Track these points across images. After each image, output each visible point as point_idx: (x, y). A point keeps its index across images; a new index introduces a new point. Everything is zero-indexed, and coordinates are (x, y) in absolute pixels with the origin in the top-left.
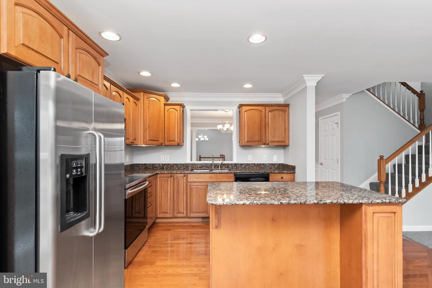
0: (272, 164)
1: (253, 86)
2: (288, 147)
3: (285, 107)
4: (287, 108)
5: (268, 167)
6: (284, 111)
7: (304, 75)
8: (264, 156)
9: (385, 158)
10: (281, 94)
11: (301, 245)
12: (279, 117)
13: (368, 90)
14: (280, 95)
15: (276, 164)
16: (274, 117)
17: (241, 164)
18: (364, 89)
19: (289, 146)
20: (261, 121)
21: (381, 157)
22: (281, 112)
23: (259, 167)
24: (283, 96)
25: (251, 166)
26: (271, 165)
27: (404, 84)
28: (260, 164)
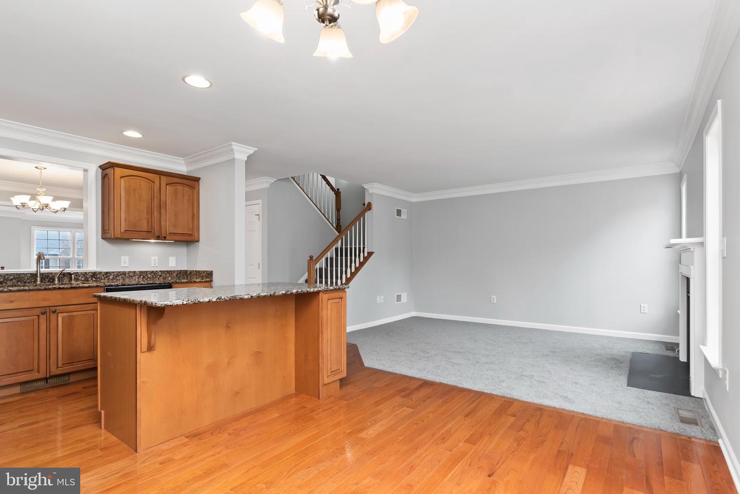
0: (167, 271)
1: (143, 135)
2: (197, 243)
3: (192, 182)
4: (196, 183)
5: (160, 276)
6: (192, 187)
7: (232, 143)
8: (153, 258)
9: (314, 258)
10: (184, 160)
11: (259, 352)
12: (183, 196)
13: (293, 178)
14: (181, 160)
15: (174, 271)
16: (175, 193)
17: (107, 273)
18: (290, 176)
19: (198, 241)
20: (152, 199)
21: (311, 257)
22: (186, 189)
23: (144, 277)
24: (187, 164)
25: (127, 275)
26: (166, 273)
27: (324, 177)
28: (146, 272)
